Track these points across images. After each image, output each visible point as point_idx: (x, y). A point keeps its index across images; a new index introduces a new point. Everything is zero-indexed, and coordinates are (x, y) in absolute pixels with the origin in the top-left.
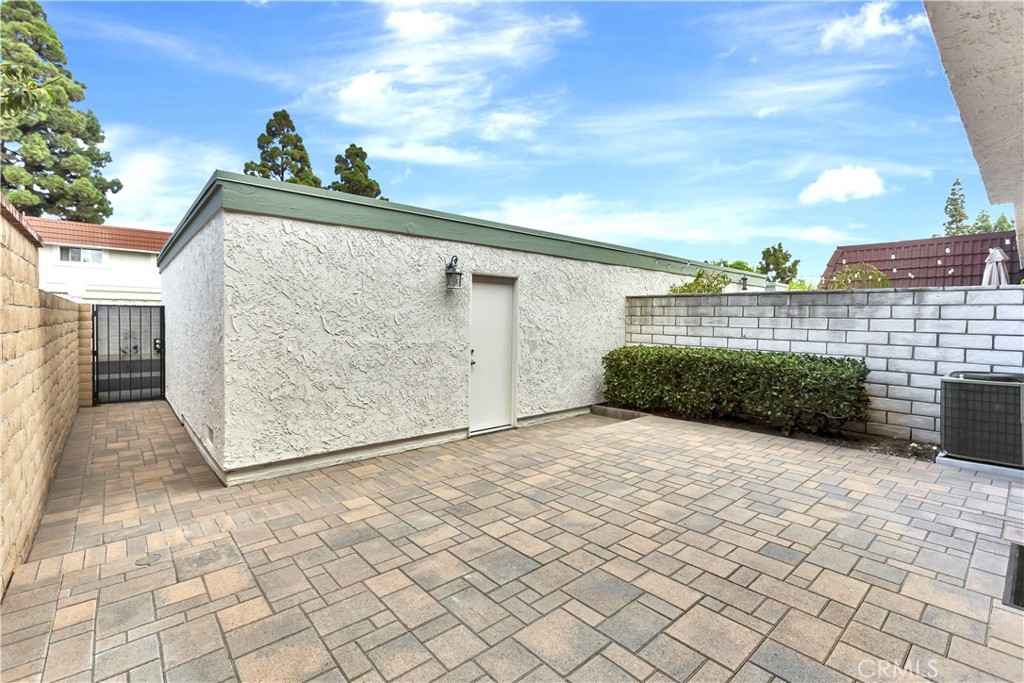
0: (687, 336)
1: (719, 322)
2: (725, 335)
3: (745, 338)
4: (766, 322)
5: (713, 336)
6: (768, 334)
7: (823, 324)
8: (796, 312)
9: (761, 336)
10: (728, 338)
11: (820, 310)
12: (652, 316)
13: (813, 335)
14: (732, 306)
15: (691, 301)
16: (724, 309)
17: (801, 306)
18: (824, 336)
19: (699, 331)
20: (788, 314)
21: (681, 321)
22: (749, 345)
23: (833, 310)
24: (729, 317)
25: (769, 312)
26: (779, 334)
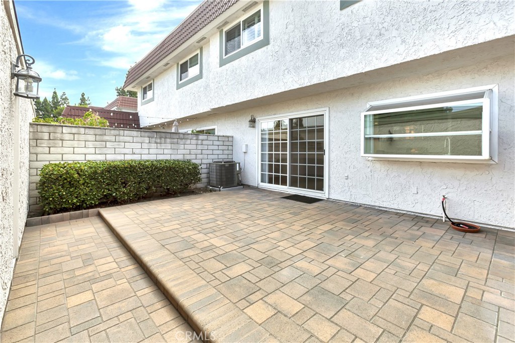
0: (95, 154)
1: (119, 145)
2: (123, 153)
3: (134, 154)
4: (145, 146)
5: (115, 154)
6: (146, 151)
7: (169, 146)
8: (158, 141)
9: (143, 152)
10: (124, 154)
11: (168, 140)
12: (62, 140)
13: (166, 151)
14: (126, 136)
15: (98, 132)
16: (122, 138)
17: (161, 138)
18: (170, 151)
19: (105, 151)
20: (155, 141)
21: (90, 144)
22: (137, 157)
23: (173, 140)
24: (125, 142)
25: (147, 140)
26: (151, 151)
